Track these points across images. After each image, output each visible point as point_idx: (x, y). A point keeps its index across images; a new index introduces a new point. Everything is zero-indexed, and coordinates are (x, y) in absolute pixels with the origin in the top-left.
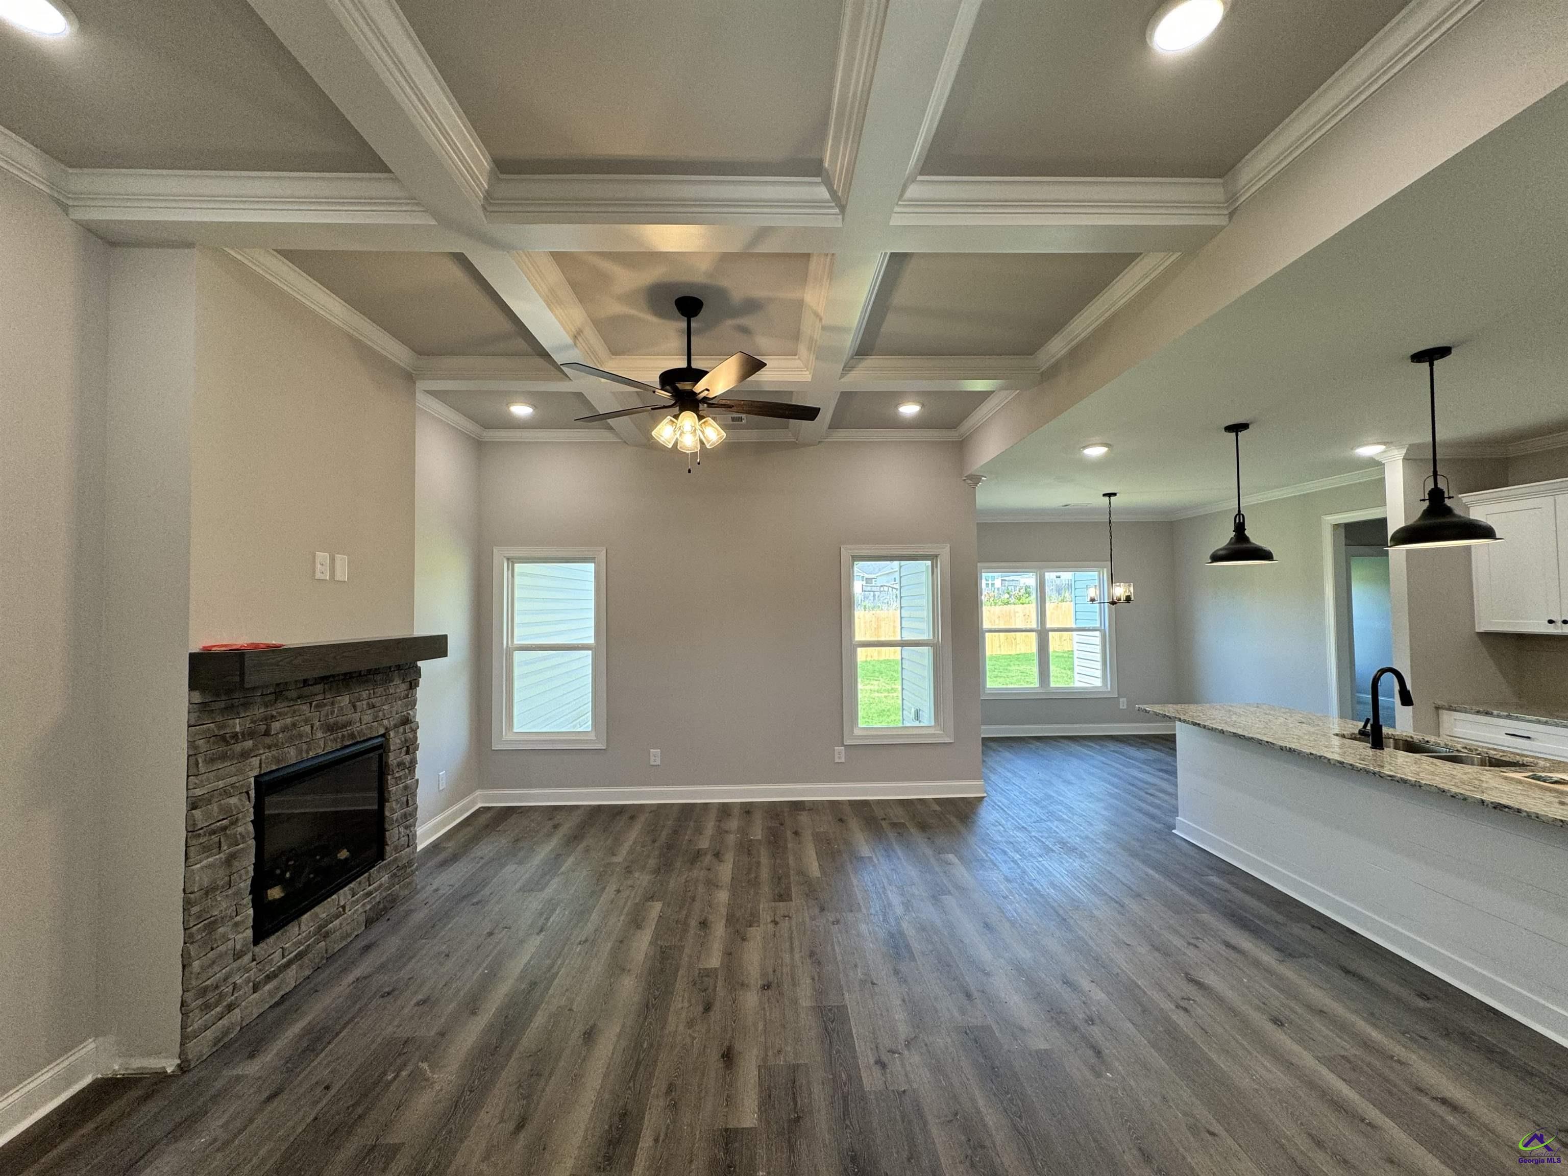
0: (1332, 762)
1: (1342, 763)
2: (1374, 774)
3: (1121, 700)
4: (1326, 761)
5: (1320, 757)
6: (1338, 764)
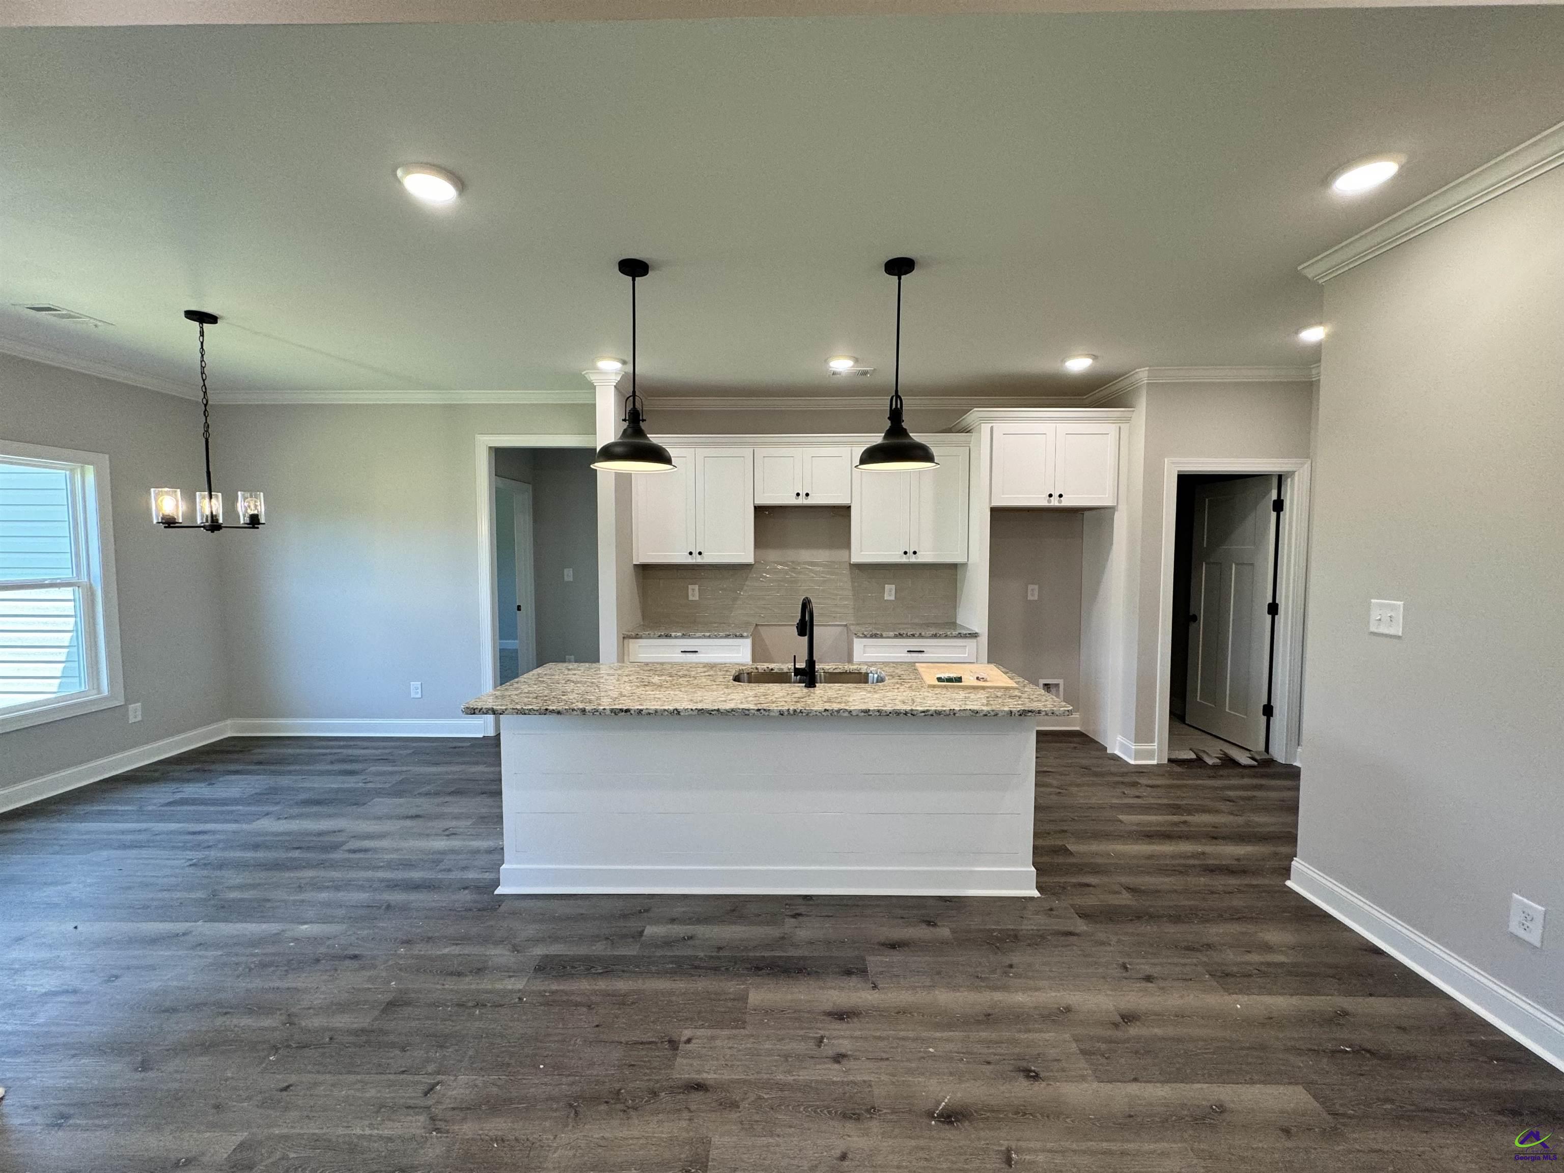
0: (854, 713)
1: (866, 711)
2: (906, 713)
3: (131, 707)
4: (846, 714)
5: (838, 711)
6: (863, 714)
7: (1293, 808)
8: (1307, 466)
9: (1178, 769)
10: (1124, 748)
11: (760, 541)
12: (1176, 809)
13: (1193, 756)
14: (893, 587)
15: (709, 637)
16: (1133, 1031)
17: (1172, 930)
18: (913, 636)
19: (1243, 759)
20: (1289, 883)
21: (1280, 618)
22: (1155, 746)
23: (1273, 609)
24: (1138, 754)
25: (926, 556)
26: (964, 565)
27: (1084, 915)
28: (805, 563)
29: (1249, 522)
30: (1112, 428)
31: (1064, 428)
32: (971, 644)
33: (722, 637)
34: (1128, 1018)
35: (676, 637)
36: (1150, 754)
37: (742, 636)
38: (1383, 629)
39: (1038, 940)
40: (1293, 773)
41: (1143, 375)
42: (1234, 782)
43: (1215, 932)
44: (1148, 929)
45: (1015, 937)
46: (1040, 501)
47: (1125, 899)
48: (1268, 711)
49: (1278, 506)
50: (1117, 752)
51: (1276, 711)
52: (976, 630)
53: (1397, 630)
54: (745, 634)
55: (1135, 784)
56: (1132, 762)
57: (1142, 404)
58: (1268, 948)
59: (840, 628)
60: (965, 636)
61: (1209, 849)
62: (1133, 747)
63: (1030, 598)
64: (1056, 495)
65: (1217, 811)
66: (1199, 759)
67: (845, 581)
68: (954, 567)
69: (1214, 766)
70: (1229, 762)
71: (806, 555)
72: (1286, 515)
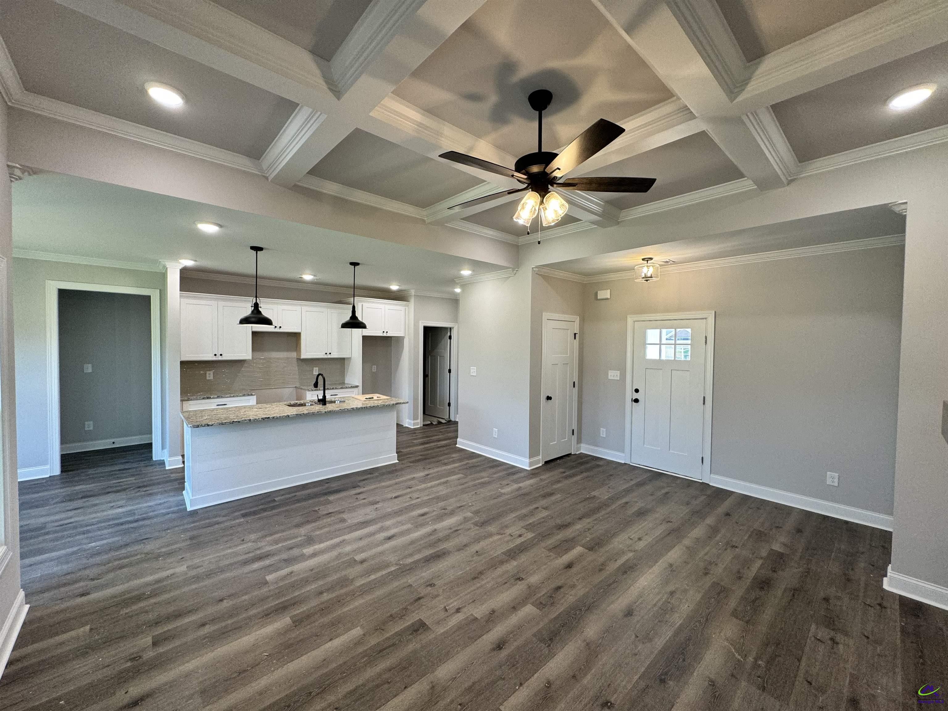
0: (349, 409)
1: (353, 408)
7: (457, 431)
8: (457, 326)
9: (425, 427)
10: (409, 424)
11: (255, 348)
12: (427, 437)
13: (430, 423)
14: (317, 368)
15: (233, 396)
16: (429, 476)
17: (434, 460)
18: (333, 389)
19: (443, 421)
20: (457, 446)
21: (451, 374)
22: (419, 421)
23: (450, 371)
24: (414, 424)
25: (335, 355)
26: (349, 359)
27: (411, 462)
28: (274, 358)
29: (443, 342)
30: (403, 308)
31: (387, 307)
32: (356, 390)
33: (241, 396)
34: (428, 475)
35: (213, 398)
36: (417, 424)
37: (252, 395)
38: (473, 374)
39: (402, 469)
40: (456, 423)
41: (413, 292)
42: (442, 427)
43: (441, 458)
44: (428, 461)
45: (396, 470)
46: (380, 334)
47: (420, 457)
48: (449, 404)
49: (450, 337)
50: (407, 426)
51: (451, 405)
52: (357, 384)
53: (475, 375)
54: (254, 394)
55: (415, 433)
56: (412, 427)
57: (412, 300)
58: (453, 457)
59: (293, 389)
60: (352, 387)
61: (438, 443)
62: (412, 422)
63: (373, 371)
64: (385, 332)
65: (439, 435)
66: (432, 423)
67: (294, 368)
68: (343, 359)
69: (436, 425)
70: (440, 423)
71: (275, 355)
72: (452, 340)
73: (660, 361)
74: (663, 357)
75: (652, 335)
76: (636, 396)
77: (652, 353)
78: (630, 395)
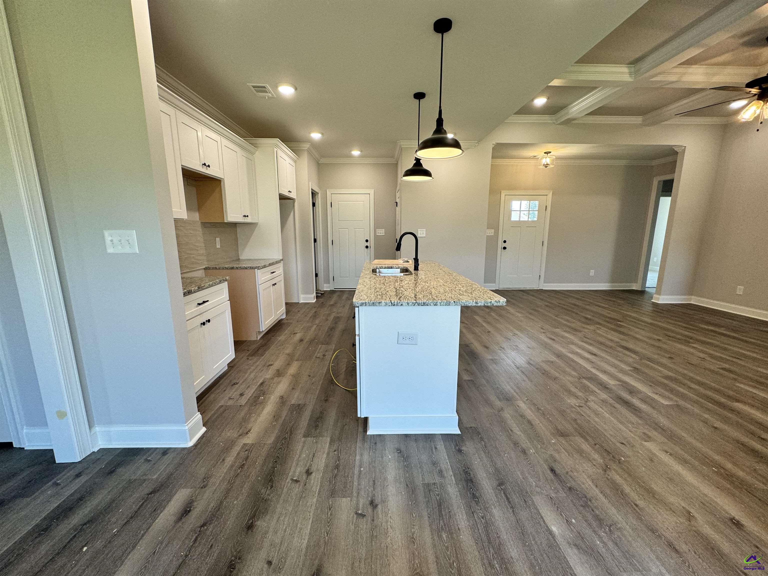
14: (219, 239)
21: (317, 243)
23: (315, 240)
31: (288, 159)
46: (287, 193)
48: (317, 275)
49: (313, 205)
50: (302, 302)
51: (319, 275)
52: (281, 258)
57: (305, 156)
64: (290, 191)
67: (200, 236)
72: (316, 208)
73: (519, 222)
74: (522, 219)
75: (515, 205)
76: (505, 245)
77: (515, 217)
78: (501, 245)
